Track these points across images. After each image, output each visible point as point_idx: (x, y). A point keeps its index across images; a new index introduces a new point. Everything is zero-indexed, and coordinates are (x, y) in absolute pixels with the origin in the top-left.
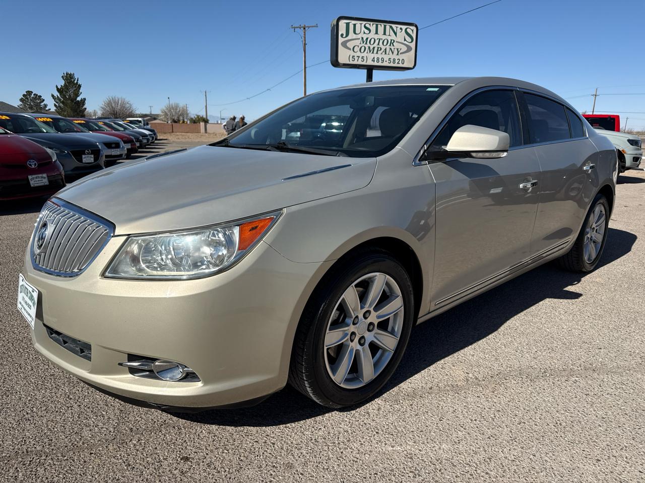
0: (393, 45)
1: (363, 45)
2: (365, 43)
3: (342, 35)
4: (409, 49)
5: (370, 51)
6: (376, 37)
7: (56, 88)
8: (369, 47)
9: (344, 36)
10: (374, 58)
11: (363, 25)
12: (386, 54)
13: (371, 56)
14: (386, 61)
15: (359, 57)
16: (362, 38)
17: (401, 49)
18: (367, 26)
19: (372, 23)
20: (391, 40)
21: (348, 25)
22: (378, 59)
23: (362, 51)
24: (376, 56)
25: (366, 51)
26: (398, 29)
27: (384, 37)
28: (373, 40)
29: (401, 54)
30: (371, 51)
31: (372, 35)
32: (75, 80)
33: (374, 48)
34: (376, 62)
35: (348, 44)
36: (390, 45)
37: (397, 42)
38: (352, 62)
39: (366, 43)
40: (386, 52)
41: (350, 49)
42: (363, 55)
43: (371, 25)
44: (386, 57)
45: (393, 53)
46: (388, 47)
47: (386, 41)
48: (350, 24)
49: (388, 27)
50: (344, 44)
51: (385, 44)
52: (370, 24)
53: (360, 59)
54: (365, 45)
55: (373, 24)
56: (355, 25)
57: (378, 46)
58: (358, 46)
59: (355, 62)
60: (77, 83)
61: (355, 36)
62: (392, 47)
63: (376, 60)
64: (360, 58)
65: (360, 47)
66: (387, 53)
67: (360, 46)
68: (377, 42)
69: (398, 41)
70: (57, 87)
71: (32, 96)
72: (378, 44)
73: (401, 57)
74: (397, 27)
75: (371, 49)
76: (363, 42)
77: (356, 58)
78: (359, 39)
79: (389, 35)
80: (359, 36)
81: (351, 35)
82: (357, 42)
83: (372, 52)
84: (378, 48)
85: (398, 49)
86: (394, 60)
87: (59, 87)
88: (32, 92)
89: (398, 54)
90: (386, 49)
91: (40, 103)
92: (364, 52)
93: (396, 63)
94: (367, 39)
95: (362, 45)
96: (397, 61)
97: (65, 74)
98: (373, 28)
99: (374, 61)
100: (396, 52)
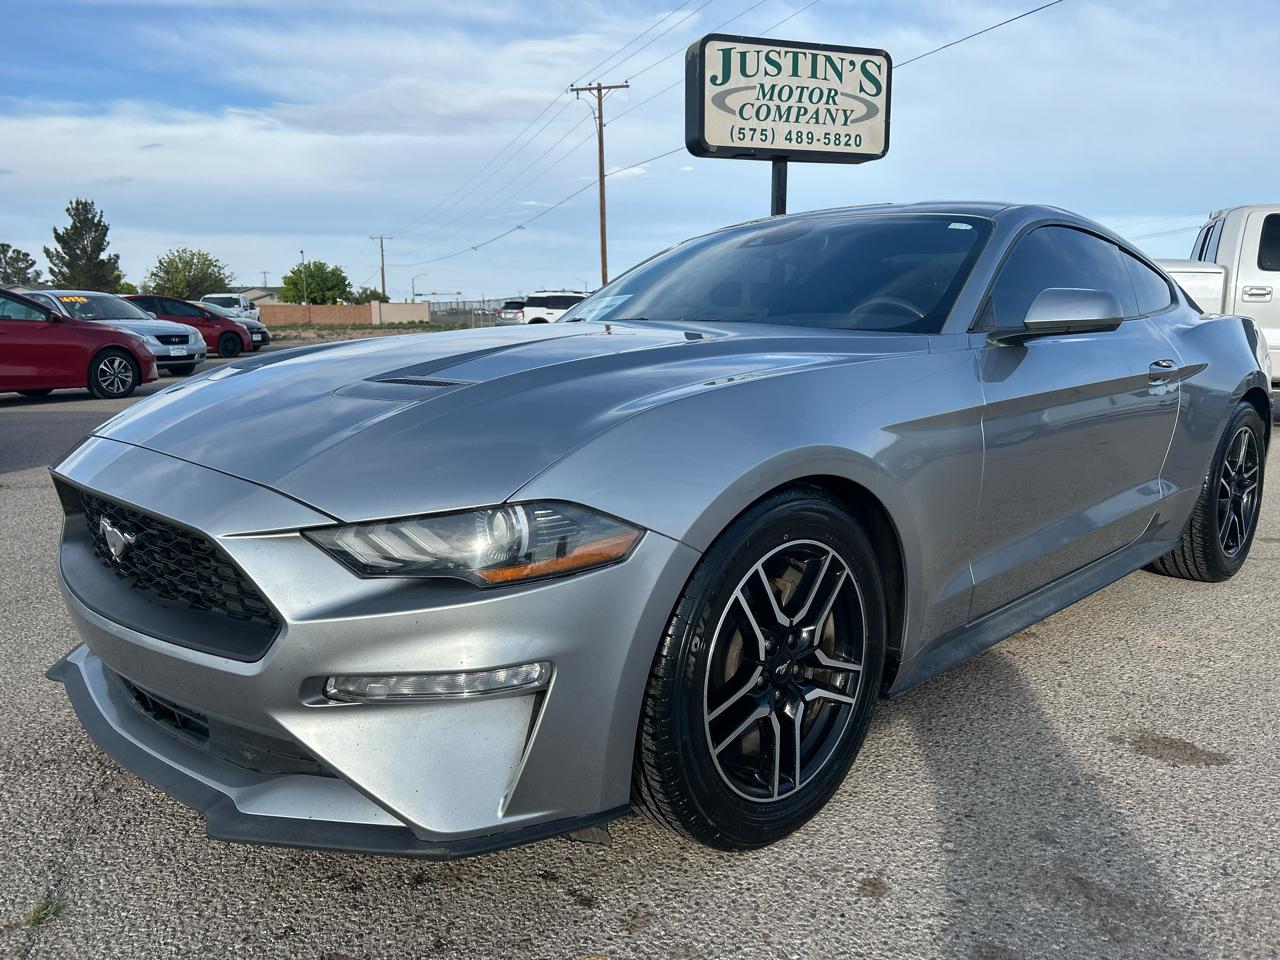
0: (835, 103)
1: (765, 102)
2: (768, 97)
3: (714, 79)
4: (872, 111)
5: (781, 117)
6: (794, 82)
7: (53, 235)
8: (778, 107)
9: (719, 81)
10: (790, 132)
11: (762, 56)
12: (817, 122)
13: (783, 128)
14: (818, 140)
15: (755, 130)
16: (762, 86)
17: (852, 111)
18: (773, 56)
19: (783, 50)
20: (830, 90)
21: (727, 53)
22: (799, 134)
23: (762, 115)
24: (795, 128)
25: (771, 117)
26: (846, 63)
27: (812, 83)
28: (786, 92)
29: (853, 121)
30: (784, 115)
31: (784, 79)
32: (94, 216)
33: (789, 109)
34: (794, 141)
35: (729, 101)
36: (827, 103)
37: (842, 94)
38: (738, 144)
39: (771, 99)
40: (817, 119)
41: (733, 112)
42: (763, 125)
43: (782, 54)
44: (819, 131)
45: (834, 121)
46: (822, 106)
47: (817, 92)
48: (732, 51)
49: (821, 60)
50: (720, 101)
51: (815, 98)
52: (779, 53)
53: (758, 135)
54: (770, 104)
55: (786, 52)
56: (743, 55)
57: (800, 105)
58: (753, 105)
59: (746, 143)
60: (100, 221)
61: (743, 82)
62: (832, 108)
63: (794, 136)
64: (759, 131)
65: (756, 107)
66: (821, 120)
67: (757, 104)
68: (796, 94)
69: (845, 91)
70: (55, 230)
71: (10, 254)
72: (800, 101)
73: (853, 129)
74: (842, 60)
75: (783, 110)
76: (764, 96)
77: (749, 134)
78: (755, 87)
79: (825, 79)
80: (755, 81)
81: (736, 79)
82: (750, 96)
83: (784, 118)
84: (799, 108)
85: (845, 111)
86: (838, 137)
87: (61, 231)
88: (9, 246)
89: (845, 124)
90: (817, 112)
91: (27, 268)
92: (765, 119)
93: (843, 143)
94: (773, 87)
95: (762, 102)
96: (843, 140)
97: (74, 205)
98: (786, 62)
99: (790, 140)
100: (841, 118)
